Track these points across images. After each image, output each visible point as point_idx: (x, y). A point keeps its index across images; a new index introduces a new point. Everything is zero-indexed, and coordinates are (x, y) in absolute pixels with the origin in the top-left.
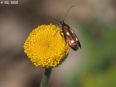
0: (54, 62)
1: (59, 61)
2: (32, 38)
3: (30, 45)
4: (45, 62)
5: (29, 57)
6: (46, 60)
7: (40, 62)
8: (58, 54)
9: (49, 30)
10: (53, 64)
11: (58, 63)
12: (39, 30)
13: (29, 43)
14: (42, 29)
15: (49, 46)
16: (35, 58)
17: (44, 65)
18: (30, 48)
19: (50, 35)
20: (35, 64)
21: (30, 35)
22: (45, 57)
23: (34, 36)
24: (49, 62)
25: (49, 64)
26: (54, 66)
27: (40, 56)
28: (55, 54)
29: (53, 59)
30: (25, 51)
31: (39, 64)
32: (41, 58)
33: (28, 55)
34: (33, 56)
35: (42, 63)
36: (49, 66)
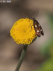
0: (28, 41)
1: (32, 41)
2: (15, 27)
3: (14, 31)
4: (23, 42)
5: (13, 38)
6: (23, 40)
7: (20, 41)
8: (31, 36)
9: (25, 22)
10: (28, 43)
11: (31, 42)
12: (20, 22)
13: (13, 30)
14: (21, 21)
15: (25, 32)
16: (17, 39)
17: (22, 43)
18: (14, 33)
19: (26, 25)
20: (17, 43)
21: (14, 25)
22: (23, 39)
23: (17, 25)
24: (26, 41)
25: (26, 42)
26: (29, 44)
27: (20, 38)
28: (29, 37)
29: (28, 39)
30: (11, 35)
31: (19, 43)
32: (21, 39)
33: (12, 37)
34: (16, 38)
35: (21, 42)
36: (26, 44)
